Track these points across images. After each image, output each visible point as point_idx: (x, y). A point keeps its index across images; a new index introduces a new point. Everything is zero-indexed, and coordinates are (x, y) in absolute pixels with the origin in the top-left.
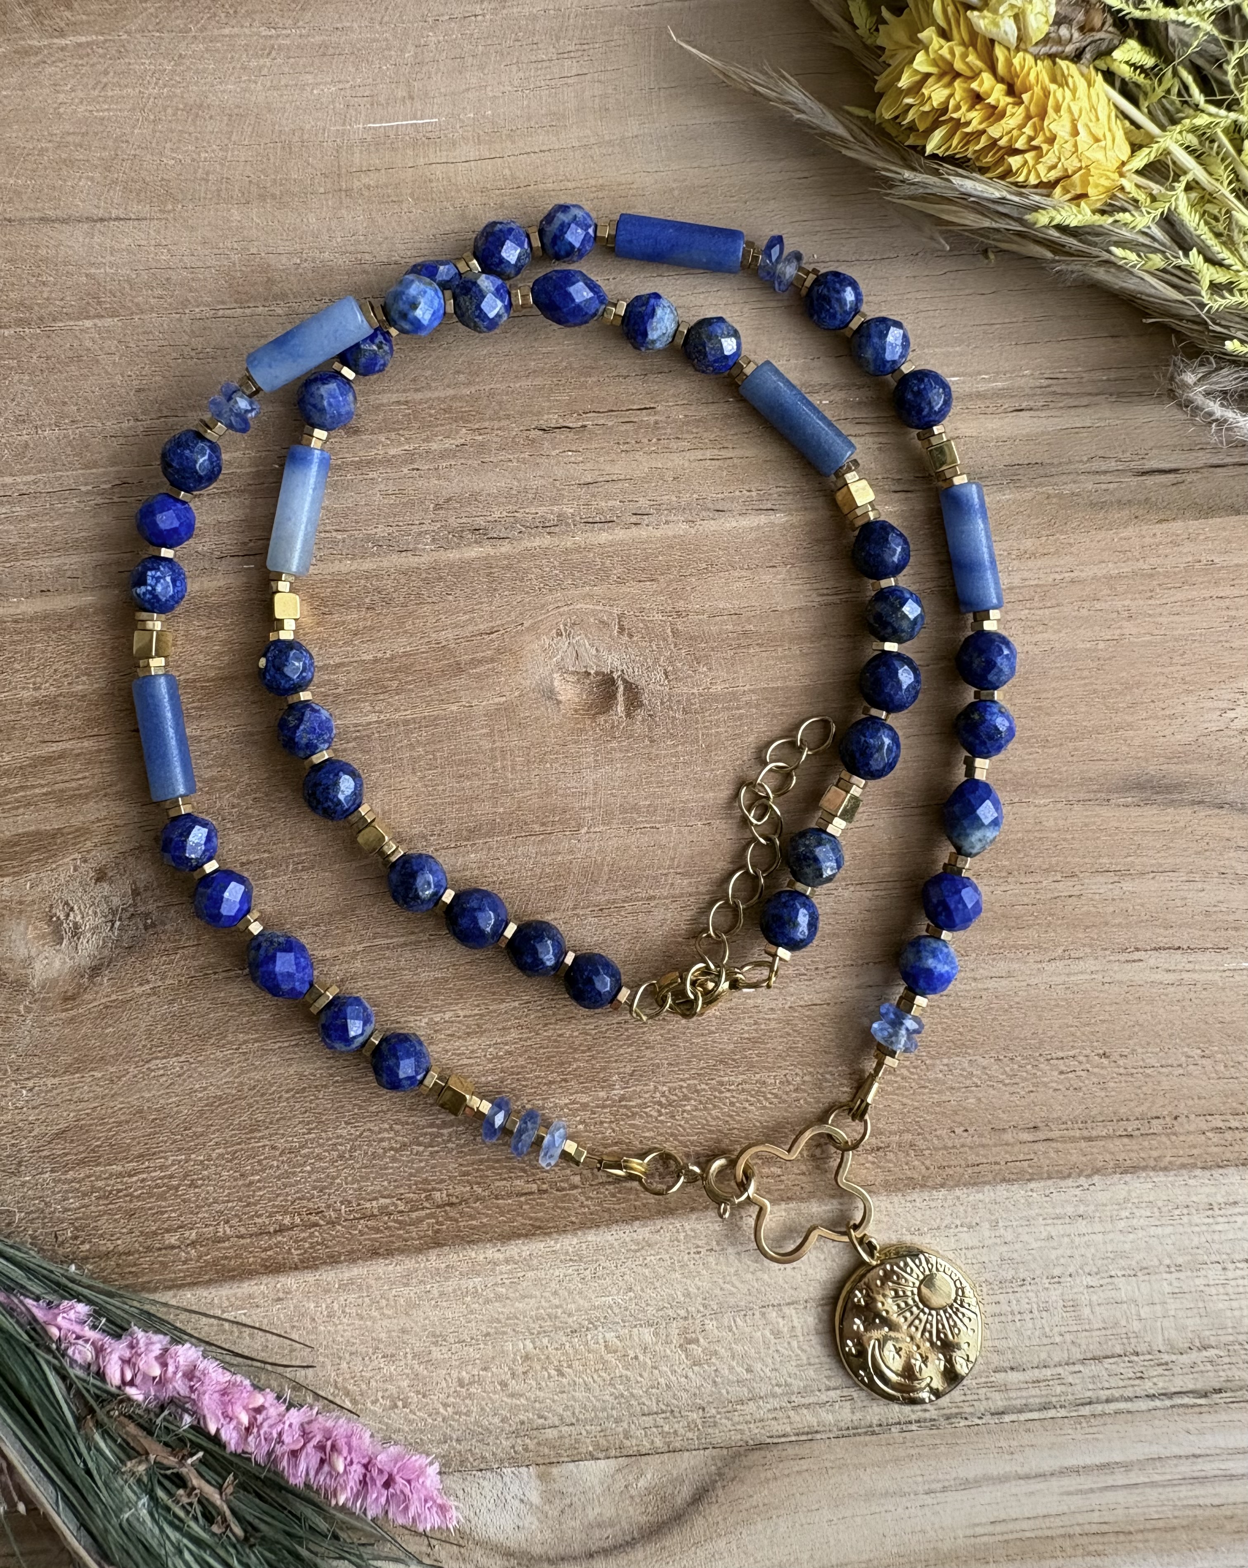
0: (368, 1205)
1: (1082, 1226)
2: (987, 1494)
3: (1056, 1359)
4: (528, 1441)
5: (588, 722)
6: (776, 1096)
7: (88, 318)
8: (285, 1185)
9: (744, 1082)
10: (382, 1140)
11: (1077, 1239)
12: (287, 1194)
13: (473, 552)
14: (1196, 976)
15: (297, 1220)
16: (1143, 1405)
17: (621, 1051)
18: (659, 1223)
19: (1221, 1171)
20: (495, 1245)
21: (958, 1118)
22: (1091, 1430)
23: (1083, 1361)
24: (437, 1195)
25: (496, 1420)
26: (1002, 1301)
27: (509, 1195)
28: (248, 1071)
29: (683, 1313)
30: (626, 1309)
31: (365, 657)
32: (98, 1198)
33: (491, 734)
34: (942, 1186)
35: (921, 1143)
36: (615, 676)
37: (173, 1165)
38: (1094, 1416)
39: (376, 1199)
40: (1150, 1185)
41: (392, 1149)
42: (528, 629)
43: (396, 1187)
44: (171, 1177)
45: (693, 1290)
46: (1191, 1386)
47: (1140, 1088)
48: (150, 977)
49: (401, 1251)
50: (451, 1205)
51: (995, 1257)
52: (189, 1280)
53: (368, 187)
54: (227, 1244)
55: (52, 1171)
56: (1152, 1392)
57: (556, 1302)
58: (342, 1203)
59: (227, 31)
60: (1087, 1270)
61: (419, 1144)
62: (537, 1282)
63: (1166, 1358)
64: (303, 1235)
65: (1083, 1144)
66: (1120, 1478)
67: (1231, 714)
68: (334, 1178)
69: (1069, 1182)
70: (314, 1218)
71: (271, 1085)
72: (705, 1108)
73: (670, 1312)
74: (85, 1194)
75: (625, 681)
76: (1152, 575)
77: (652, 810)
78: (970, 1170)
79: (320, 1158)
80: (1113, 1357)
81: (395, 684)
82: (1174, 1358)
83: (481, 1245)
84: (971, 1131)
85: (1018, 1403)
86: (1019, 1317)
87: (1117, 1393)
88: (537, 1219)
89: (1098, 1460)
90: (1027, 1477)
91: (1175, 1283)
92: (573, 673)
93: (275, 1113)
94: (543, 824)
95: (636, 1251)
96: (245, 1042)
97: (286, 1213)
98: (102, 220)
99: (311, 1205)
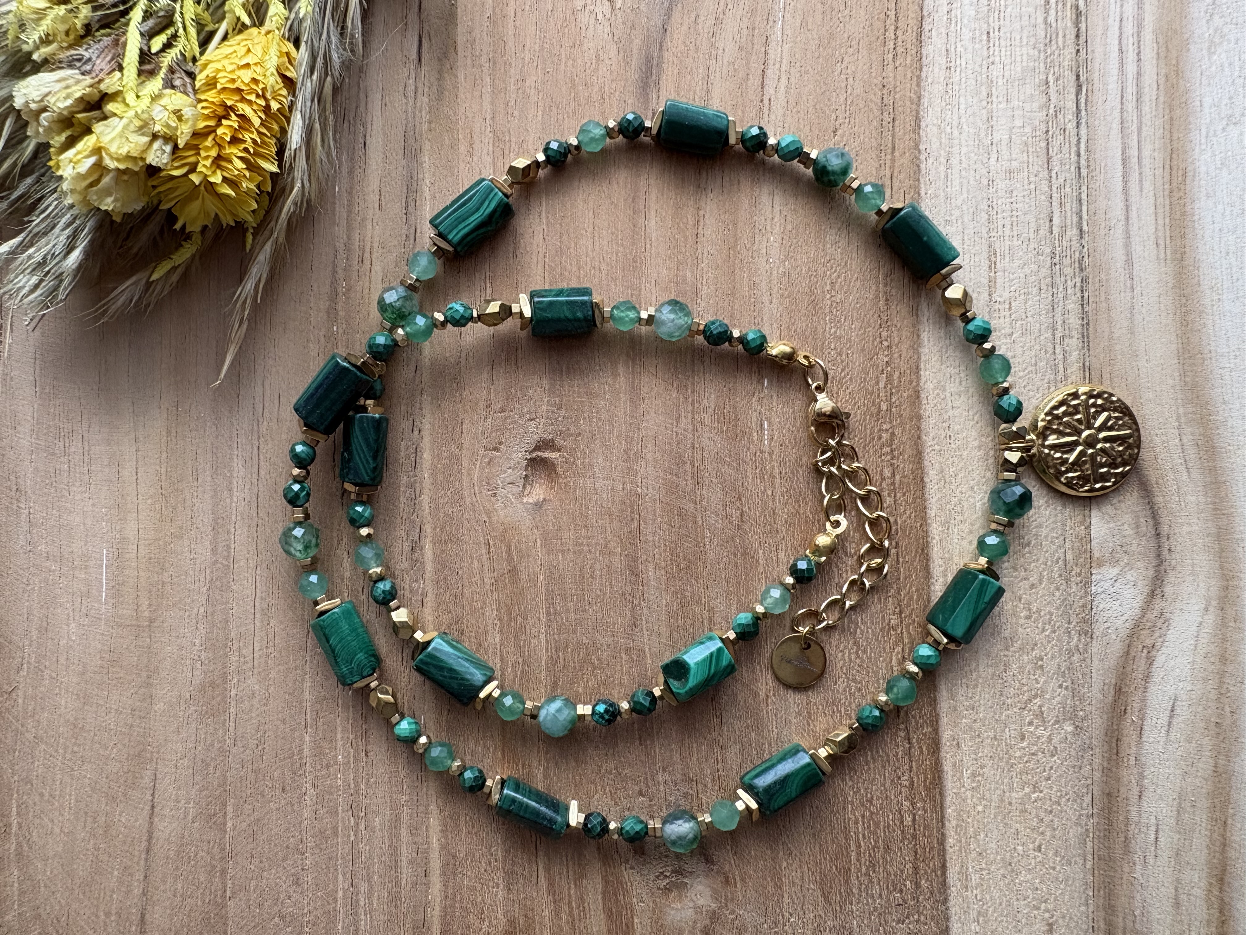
1: (954, 161)
2: (1136, 248)
3: (1047, 189)
4: (1074, 573)
5: (561, 480)
7: (225, 824)
10: (850, 659)
11: (963, 165)
13: (428, 553)
14: (784, 61)
16: (1083, 131)
19: (924, 59)
22: (1098, 170)
23: (1050, 171)
24: (892, 622)
25: (1057, 594)
26: (1002, 223)
32: (874, 872)
33: (563, 552)
36: (529, 457)
38: (1088, 166)
40: (930, 109)
41: (857, 652)
42: (489, 517)
43: (884, 652)
46: (1073, 96)
47: (860, 109)
50: (901, 612)
52: (938, 809)
53: (150, 605)
54: (915, 780)
55: (852, 904)
56: (1075, 124)
59: (20, 701)
60: (985, 161)
61: (856, 632)
63: (1052, 111)
65: (897, 154)
66: (1134, 152)
67: (600, 17)
69: (923, 166)
74: (871, 881)
75: (533, 450)
76: (495, 63)
77: (629, 440)
80: (1048, 149)
81: (519, 619)
82: (1052, 106)
85: (1075, 219)
86: (1014, 212)
87: (1074, 149)
88: (916, 552)
89: (1119, 166)
90: (1127, 218)
91: (1000, 99)
92: (524, 487)
94: (632, 520)
95: (945, 482)
98: (153, 807)
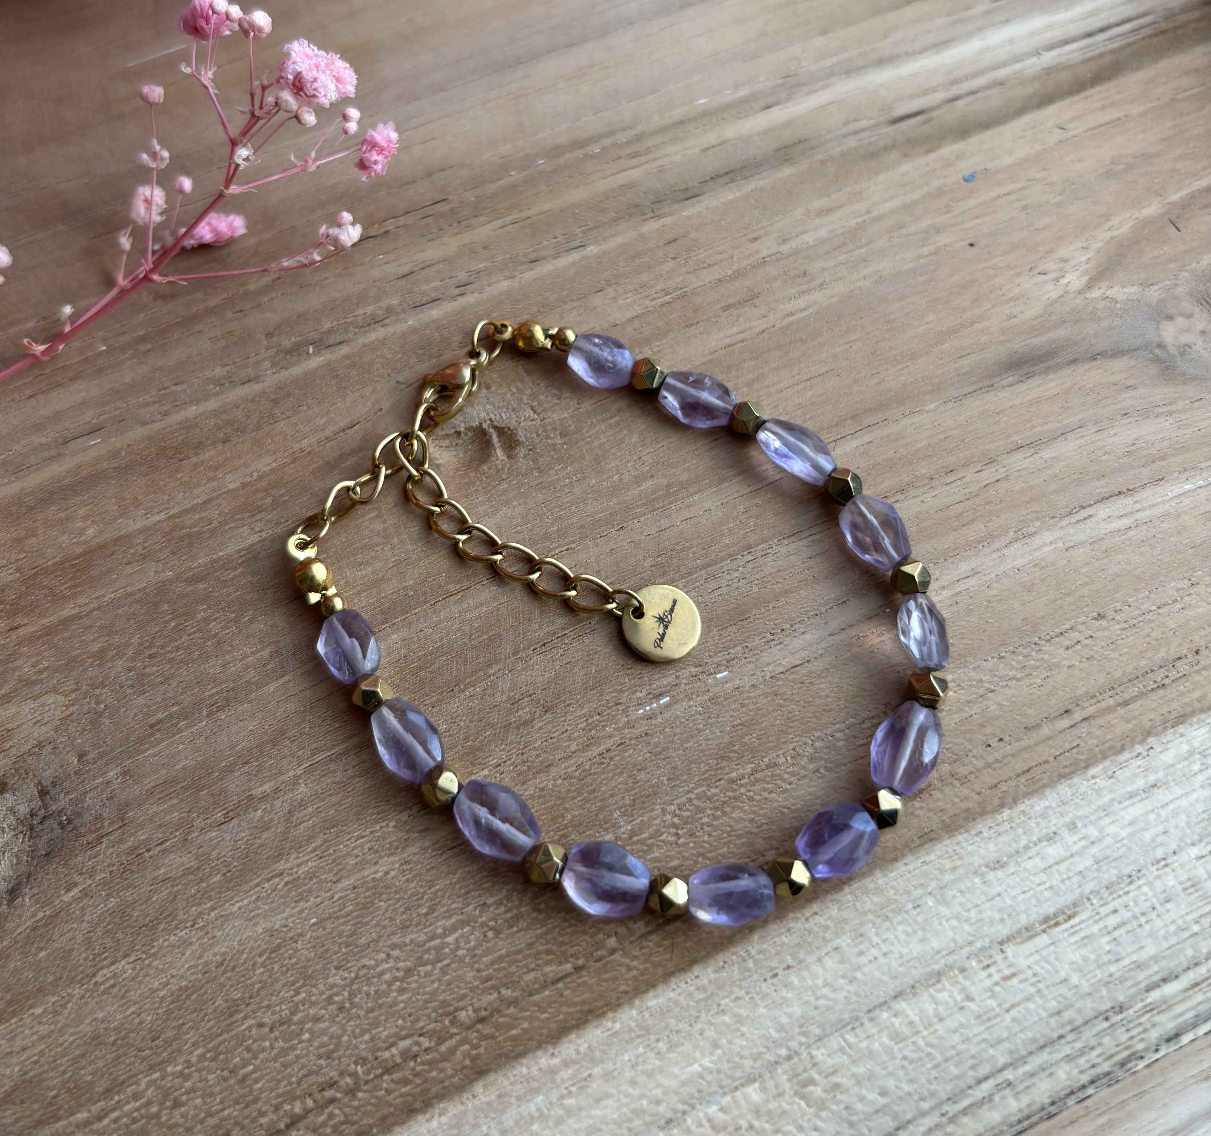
0: (387, 1055)
1: (1161, 795)
5: (473, 475)
6: (792, 774)
8: (285, 1066)
9: (755, 771)
10: (382, 973)
11: (1163, 813)
12: (291, 1076)
13: (315, 363)
14: (1147, 513)
15: (310, 1103)
17: (613, 783)
18: (720, 958)
20: (546, 1050)
21: (989, 730)
24: (462, 1014)
26: (1119, 908)
27: (544, 986)
28: (212, 946)
29: (783, 1052)
30: (719, 1072)
31: (232, 486)
34: (1002, 805)
35: (962, 771)
36: (485, 426)
37: (148, 1087)
39: (393, 1044)
41: (396, 979)
43: (413, 1022)
44: (149, 1103)
45: (784, 1020)
47: (1148, 635)
48: (76, 878)
49: (441, 1097)
50: (482, 1020)
51: (1089, 862)
57: (637, 1092)
58: (356, 1063)
61: (424, 965)
62: (608, 1076)
64: (321, 1119)
65: (1121, 711)
68: (339, 1037)
69: (1126, 755)
70: (328, 1094)
71: (241, 953)
72: (724, 814)
73: (771, 1057)
75: (496, 428)
78: (1023, 780)
79: (317, 1019)
81: (269, 500)
83: (530, 1056)
84: (1007, 739)
86: (1143, 919)
88: (584, 1003)
93: (253, 984)
95: (706, 1000)
96: (200, 915)
97: (294, 1098)
99: (321, 1079)
